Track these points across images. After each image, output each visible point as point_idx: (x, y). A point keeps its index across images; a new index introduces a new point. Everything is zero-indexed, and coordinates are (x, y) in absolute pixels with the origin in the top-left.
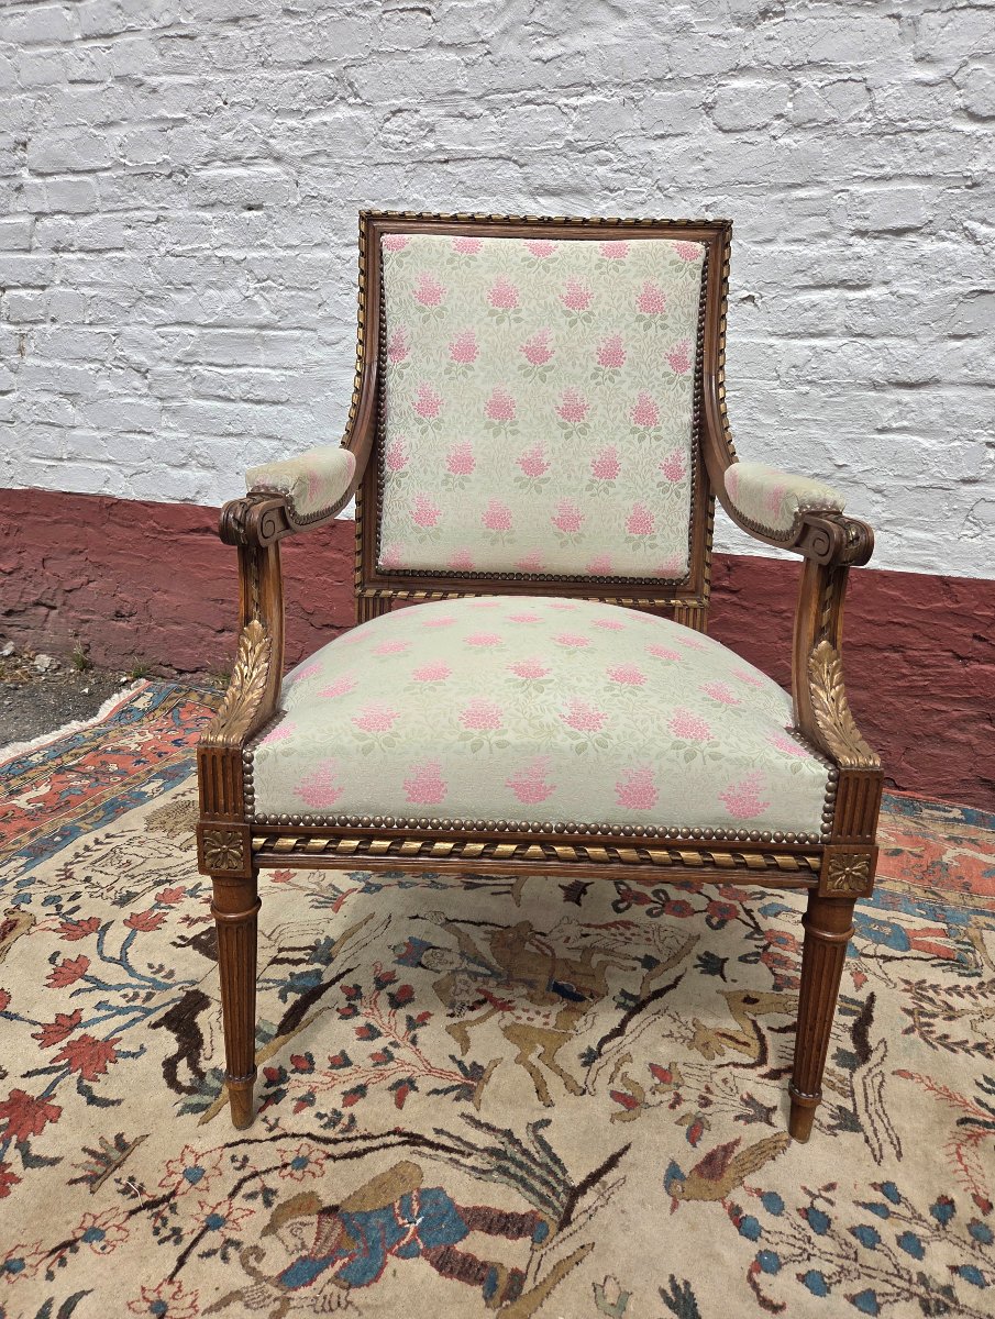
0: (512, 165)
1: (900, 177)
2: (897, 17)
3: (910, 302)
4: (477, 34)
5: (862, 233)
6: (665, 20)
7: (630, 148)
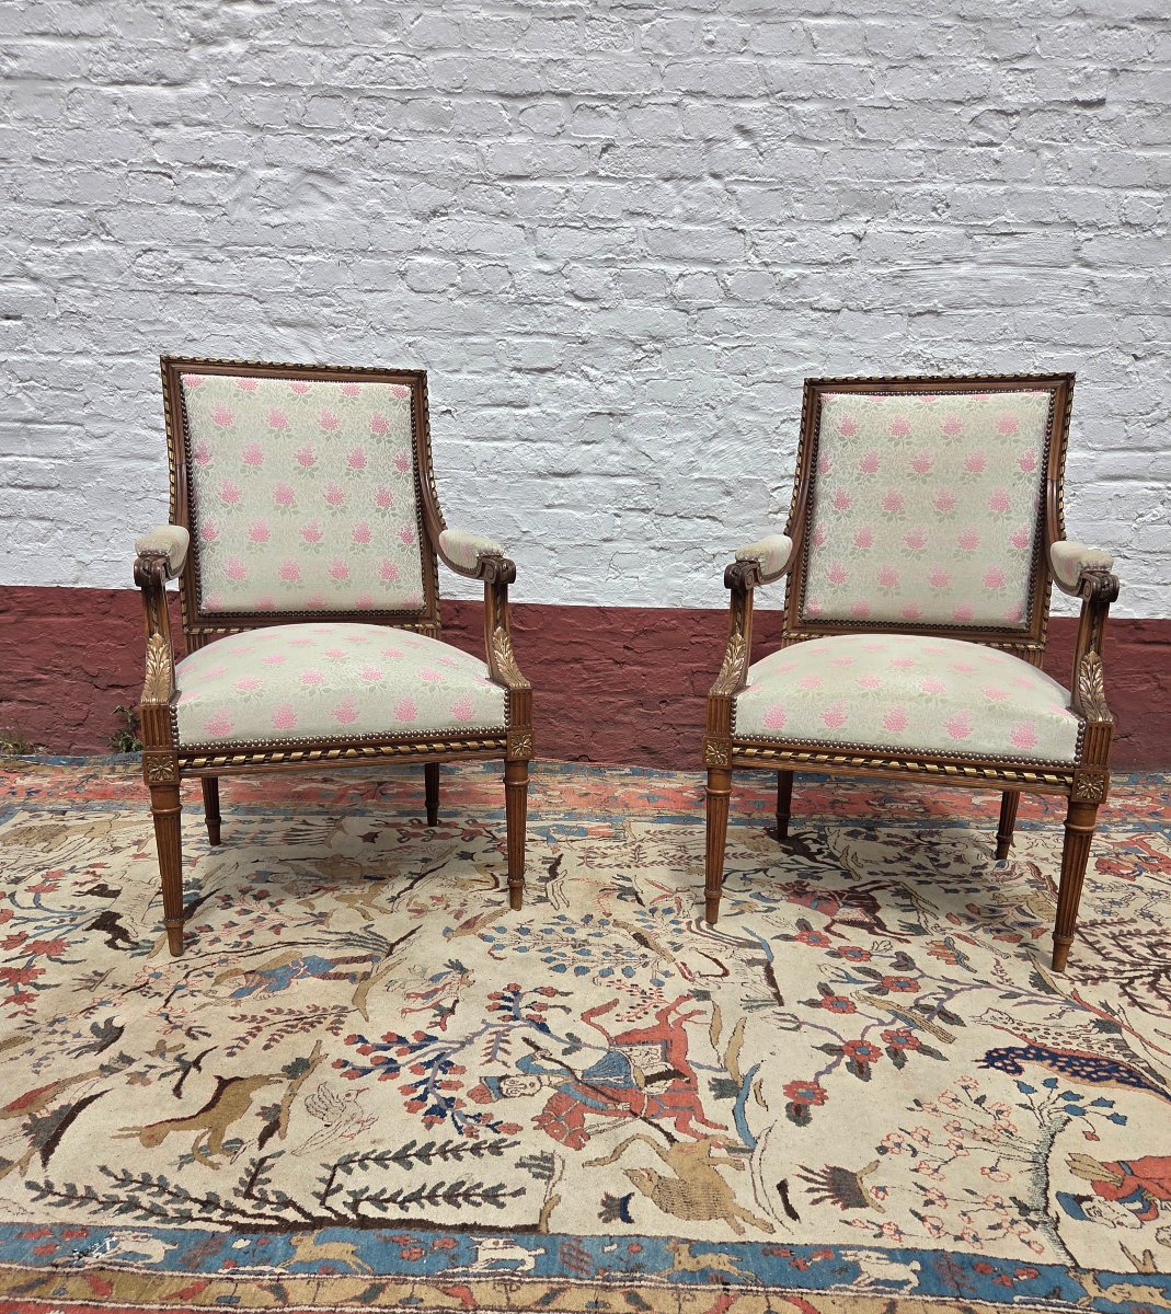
0: (253, 301)
1: (537, 333)
2: (523, 227)
3: (555, 419)
4: (214, 199)
5: (519, 370)
6: (364, 209)
7: (346, 296)
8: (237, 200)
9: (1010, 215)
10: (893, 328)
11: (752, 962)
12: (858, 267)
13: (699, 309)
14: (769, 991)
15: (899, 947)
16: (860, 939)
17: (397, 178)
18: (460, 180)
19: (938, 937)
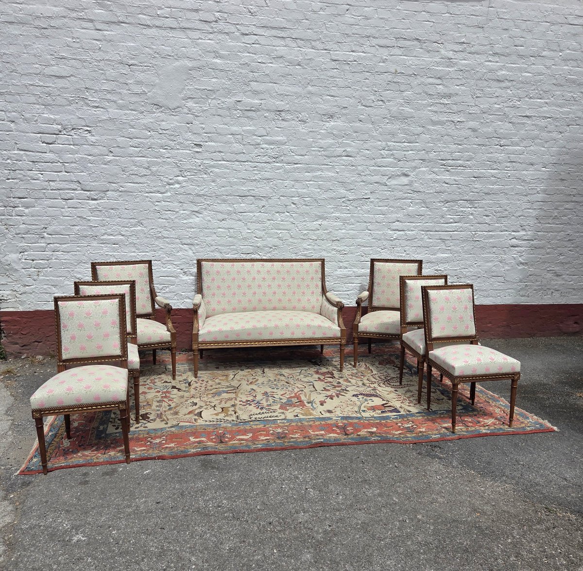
0: (178, 239)
1: (247, 246)
2: (244, 223)
4: (170, 218)
6: (206, 219)
7: (201, 238)
8: (175, 218)
9: (352, 220)
10: (329, 244)
11: (310, 385)
12: (320, 231)
13: (285, 240)
14: (314, 389)
15: (338, 380)
16: (331, 380)
17: (214, 213)
18: (229, 213)
19: (345, 378)
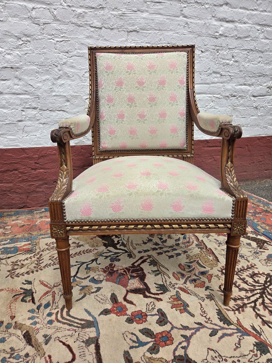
10: (122, 37)
12: (106, 11)
13: (44, 24)
